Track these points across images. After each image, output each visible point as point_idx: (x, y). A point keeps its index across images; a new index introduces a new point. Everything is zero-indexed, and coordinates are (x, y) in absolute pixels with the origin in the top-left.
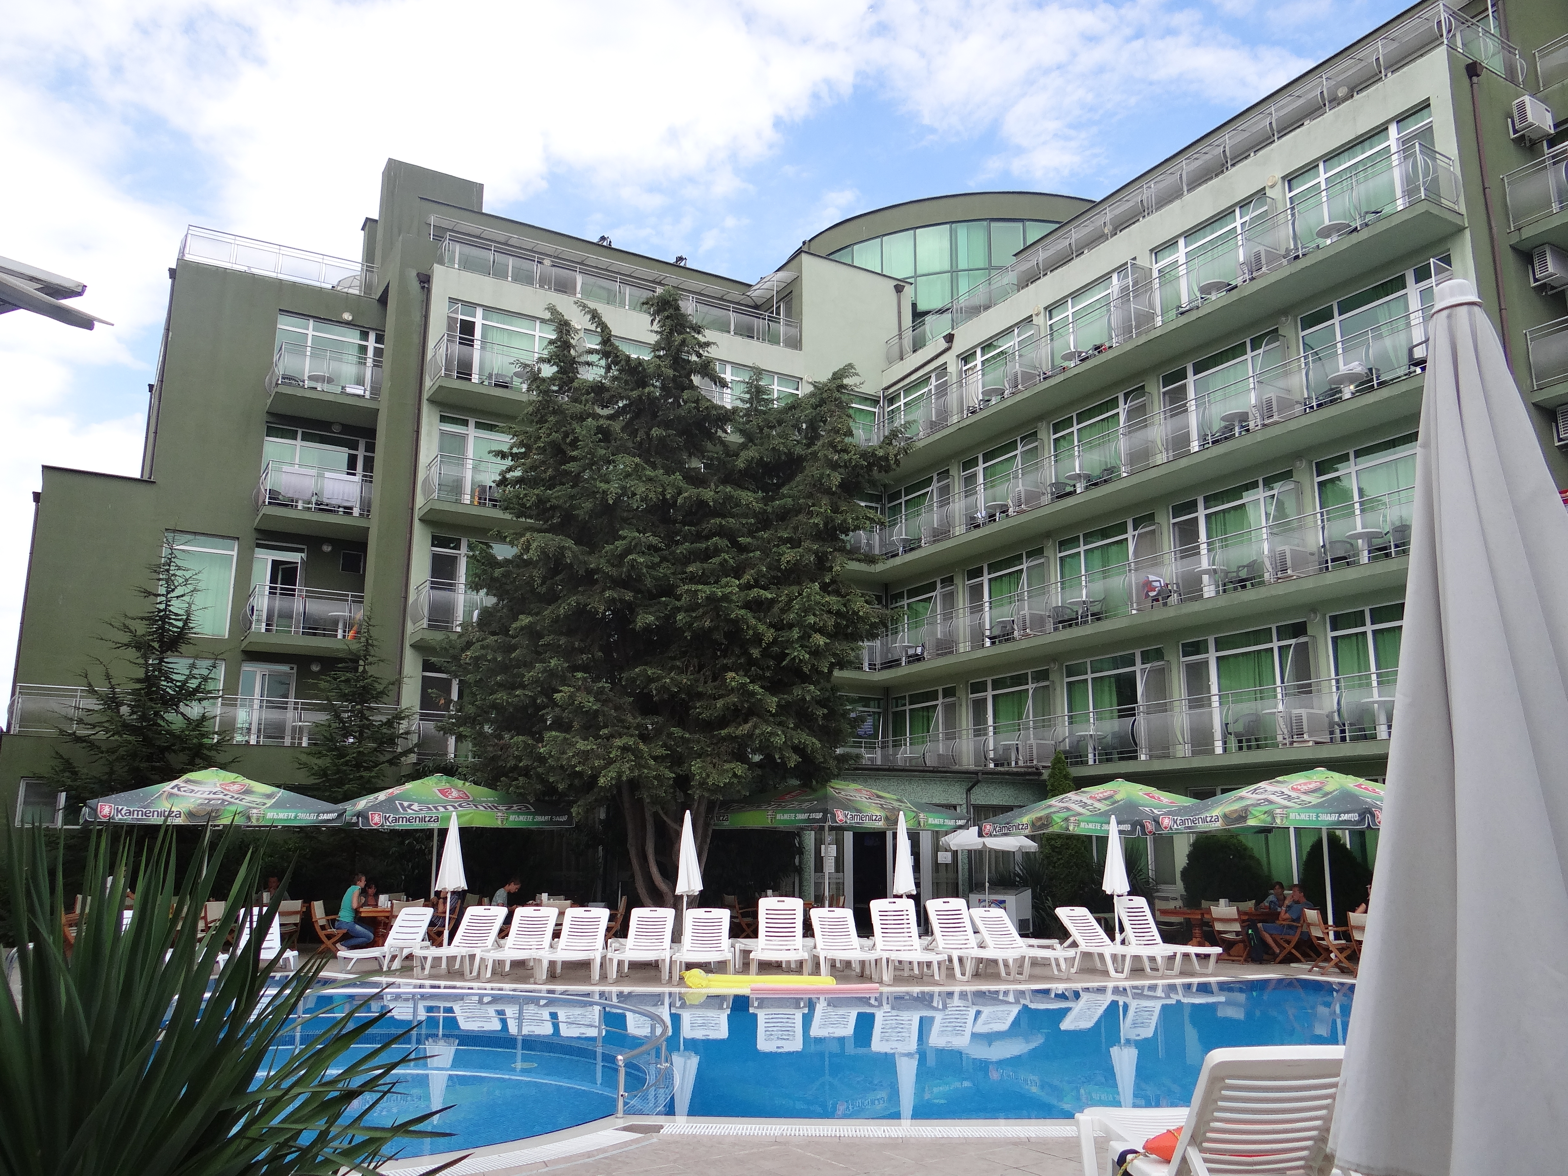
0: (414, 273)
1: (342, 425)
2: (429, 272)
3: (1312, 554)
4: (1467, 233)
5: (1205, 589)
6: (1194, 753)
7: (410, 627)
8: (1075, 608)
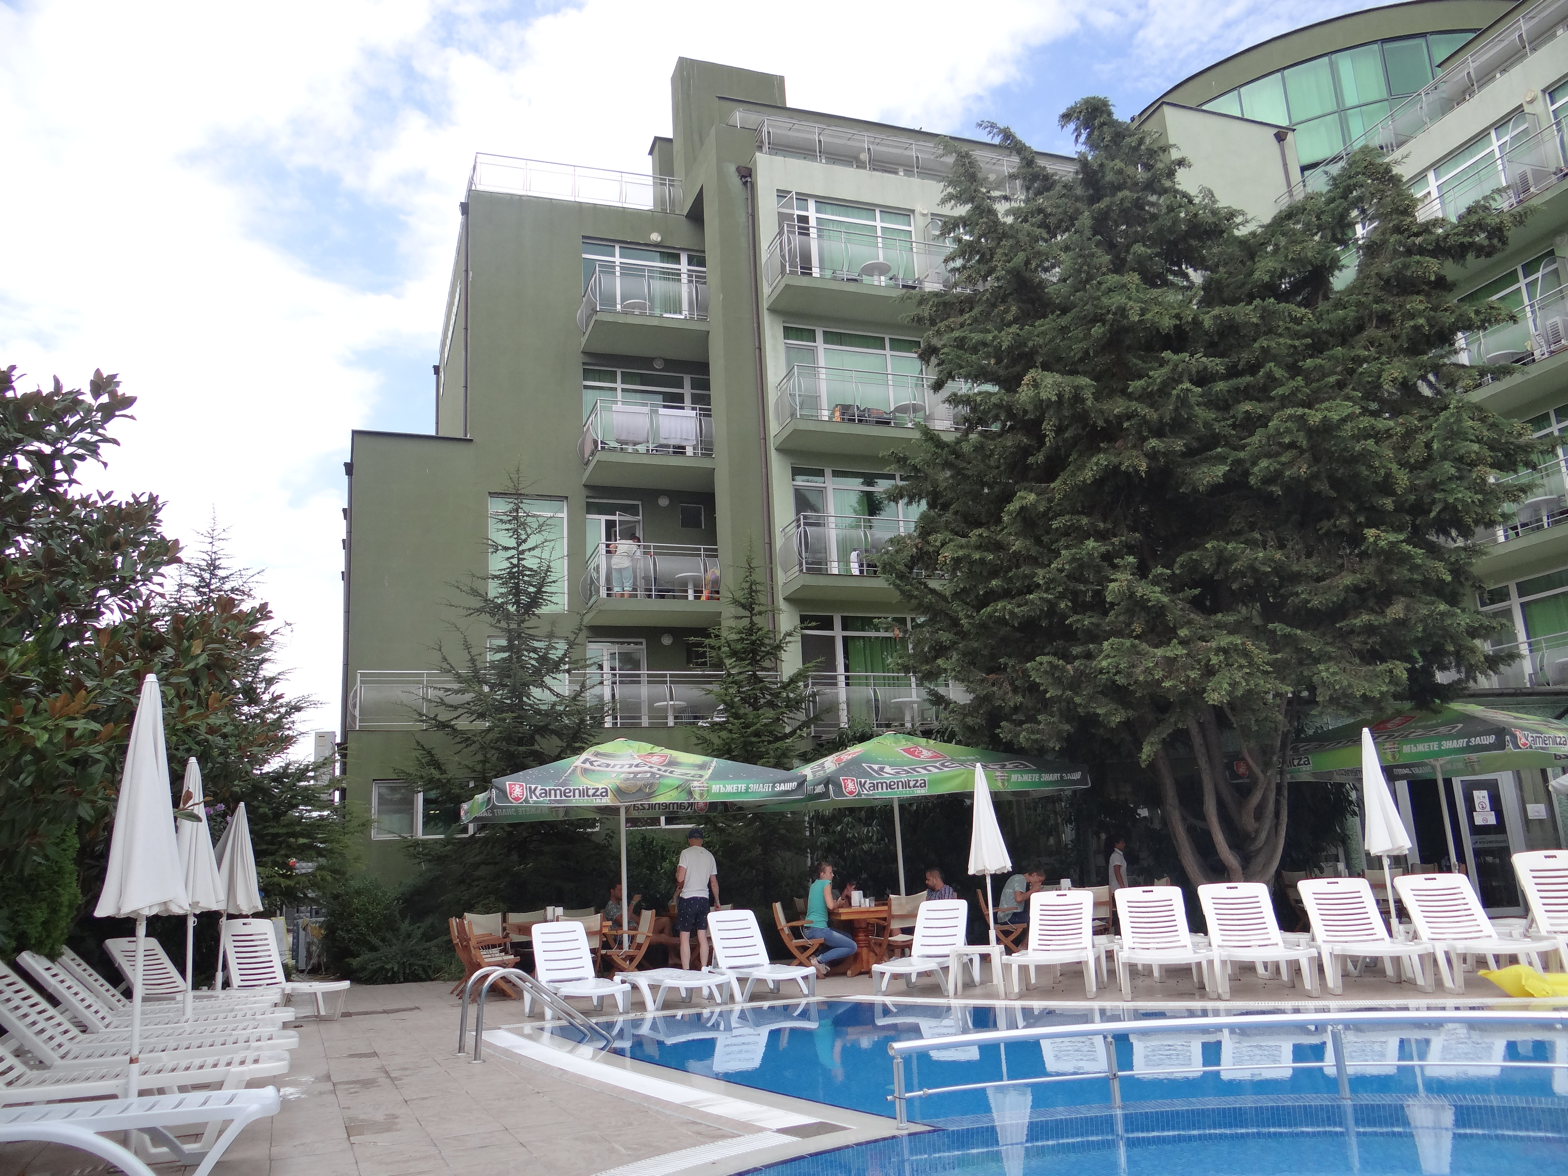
0: (732, 169)
1: (665, 360)
2: (749, 166)
7: (781, 577)
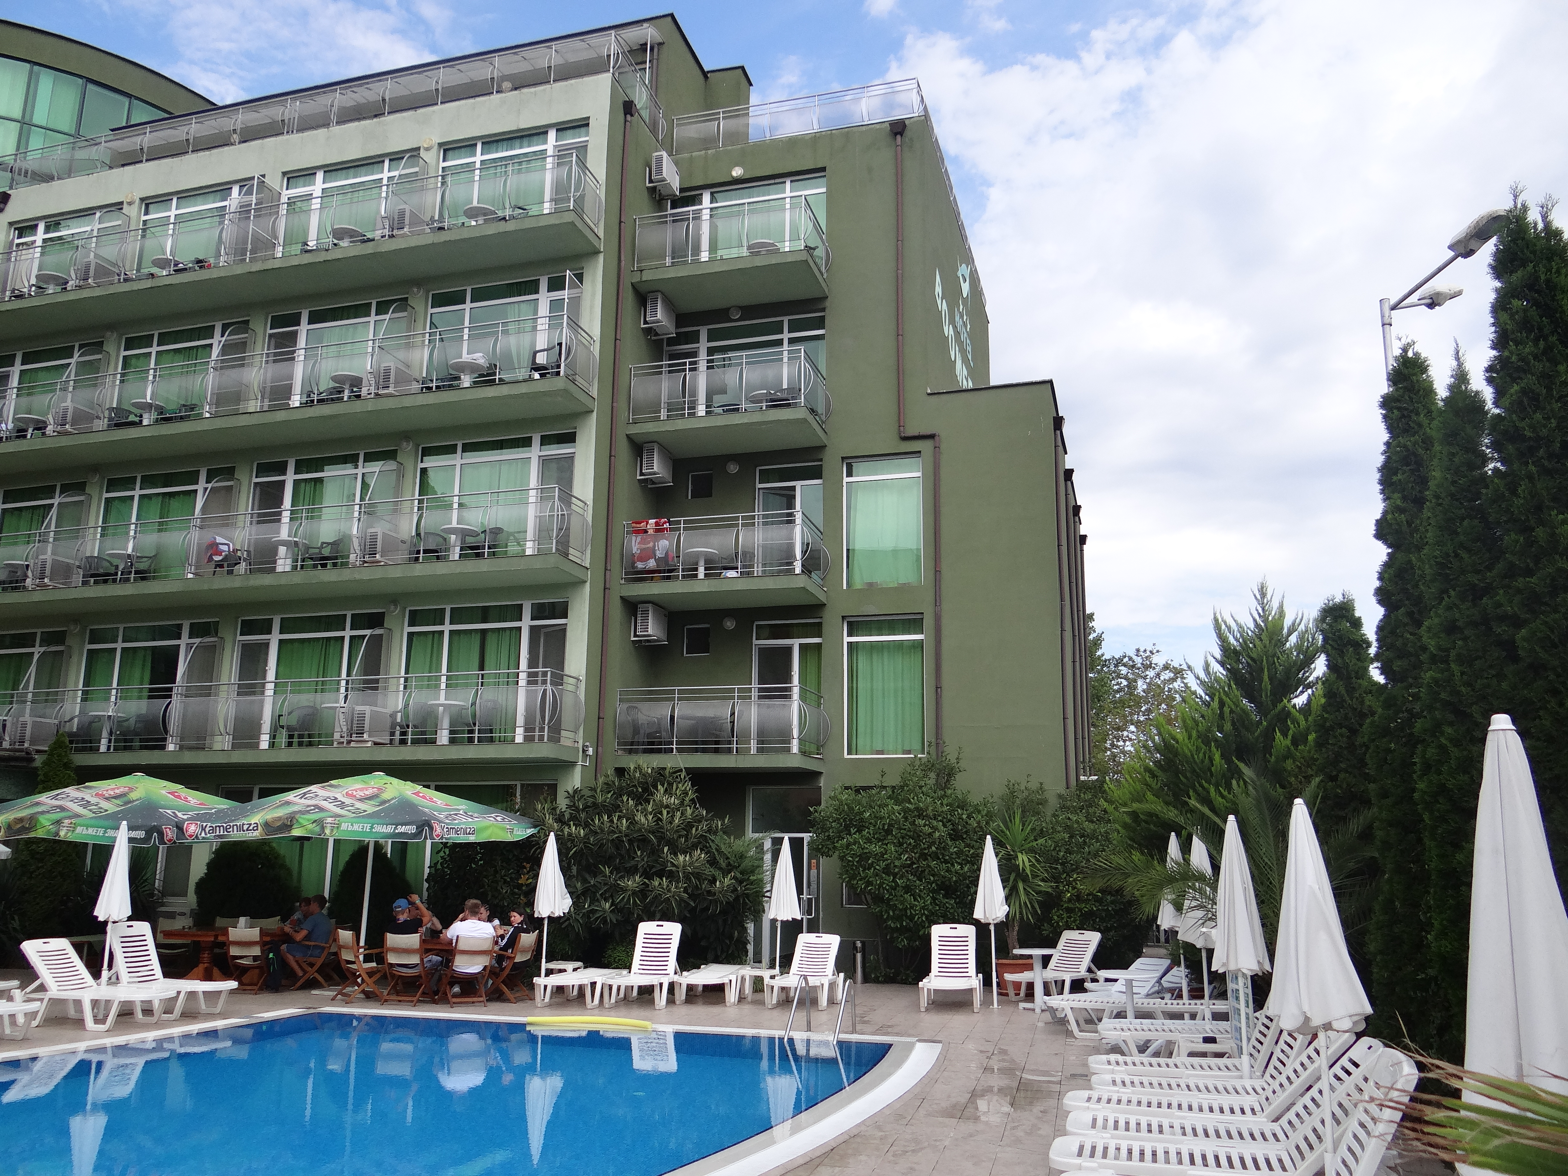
3: (403, 542)
4: (601, 256)
5: (280, 562)
6: (235, 747)
8: (115, 562)
